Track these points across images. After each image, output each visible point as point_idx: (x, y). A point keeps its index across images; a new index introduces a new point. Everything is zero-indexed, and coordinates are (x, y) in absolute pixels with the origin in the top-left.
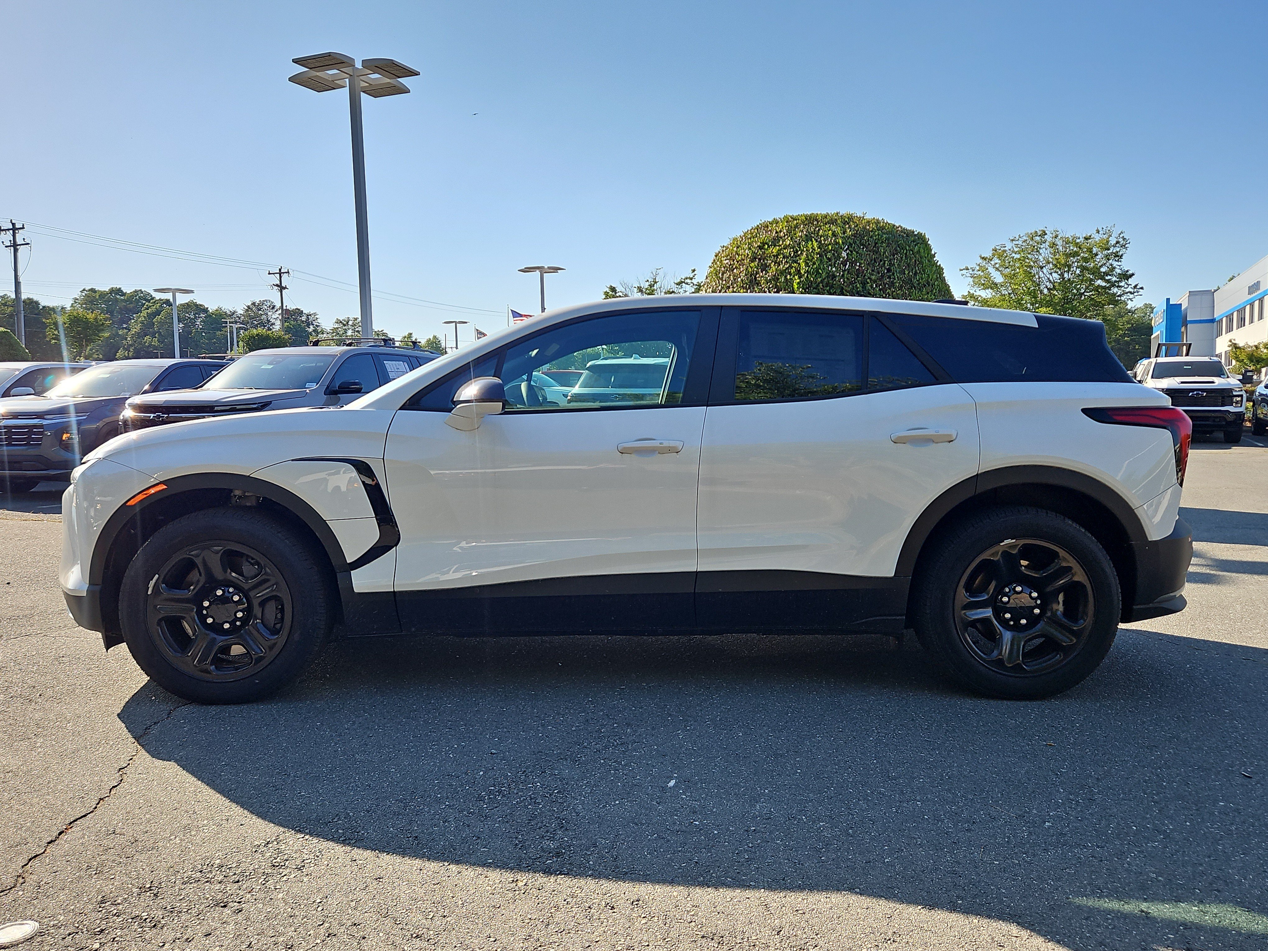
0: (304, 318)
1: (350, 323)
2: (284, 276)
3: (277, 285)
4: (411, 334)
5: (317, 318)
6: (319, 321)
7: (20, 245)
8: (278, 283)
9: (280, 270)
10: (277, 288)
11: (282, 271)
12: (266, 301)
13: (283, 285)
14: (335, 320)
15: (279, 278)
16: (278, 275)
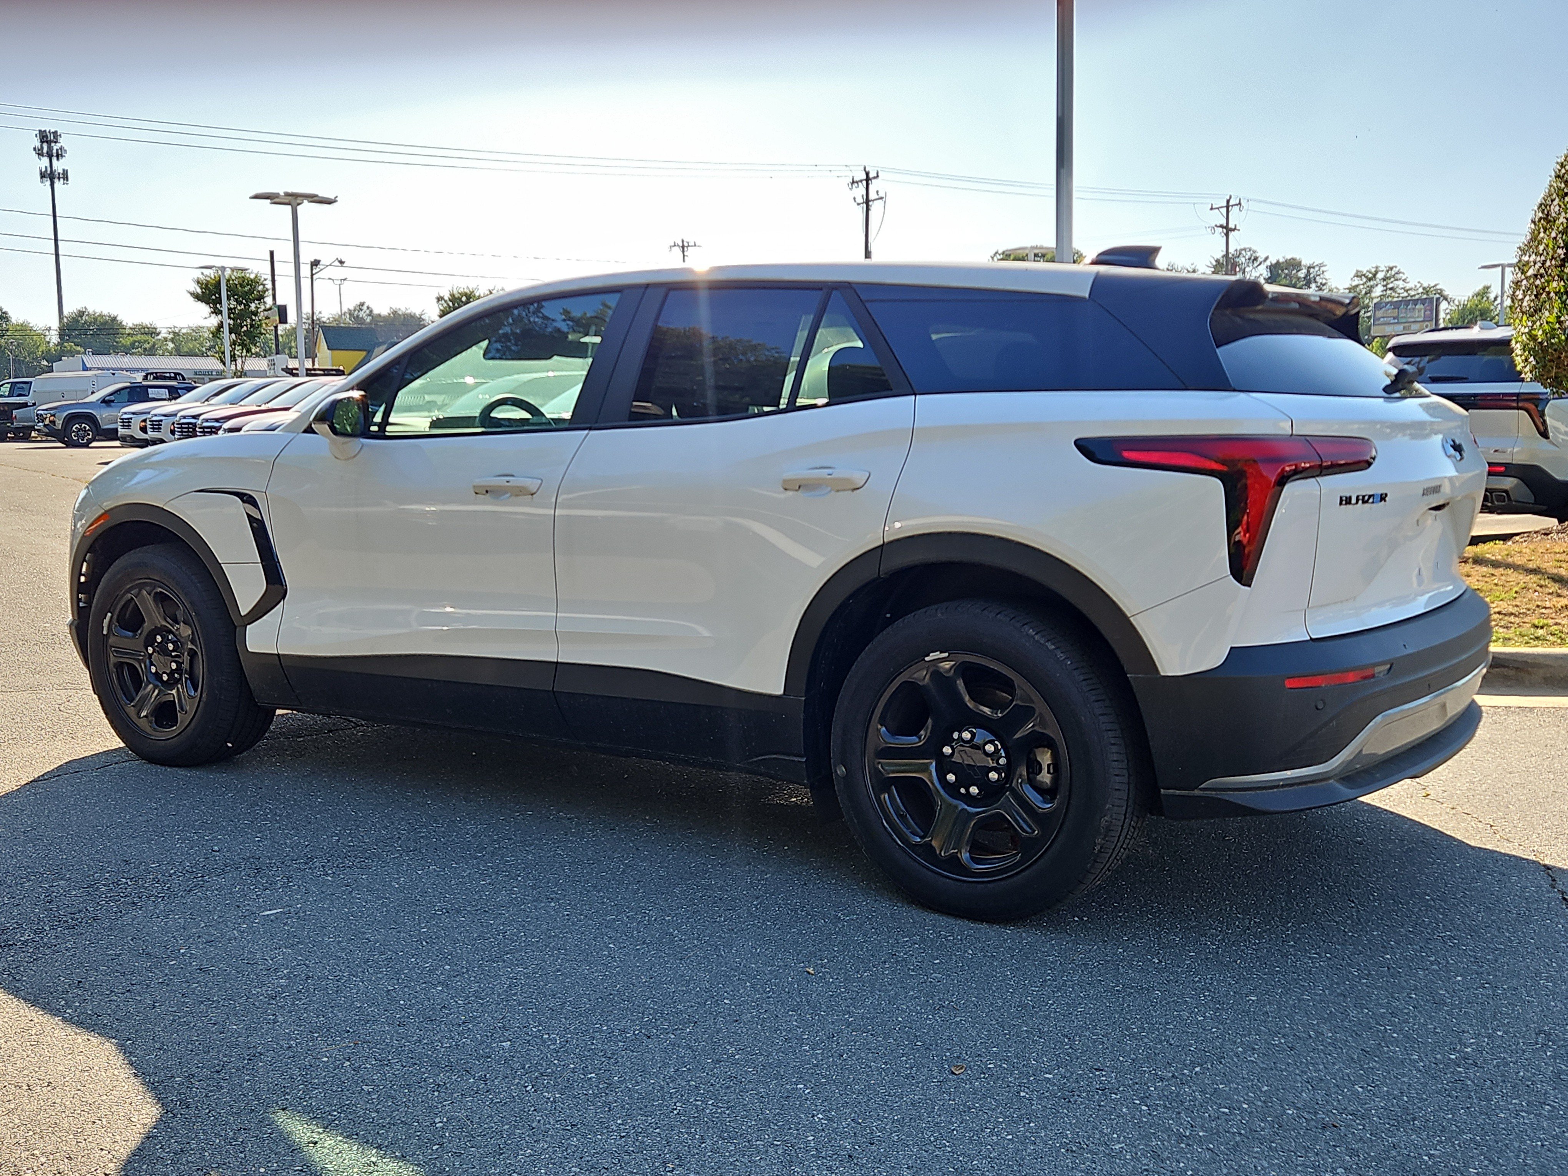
0: (1302, 274)
1: (1380, 275)
2: (1234, 211)
3: (1221, 226)
4: (1488, 288)
5: (1323, 272)
6: (1326, 275)
7: (873, 201)
8: (1224, 222)
9: (1228, 201)
10: (1220, 229)
11: (1231, 203)
12: (1245, 249)
13: (1231, 226)
14: (1354, 273)
15: (1225, 214)
16: (1224, 210)
